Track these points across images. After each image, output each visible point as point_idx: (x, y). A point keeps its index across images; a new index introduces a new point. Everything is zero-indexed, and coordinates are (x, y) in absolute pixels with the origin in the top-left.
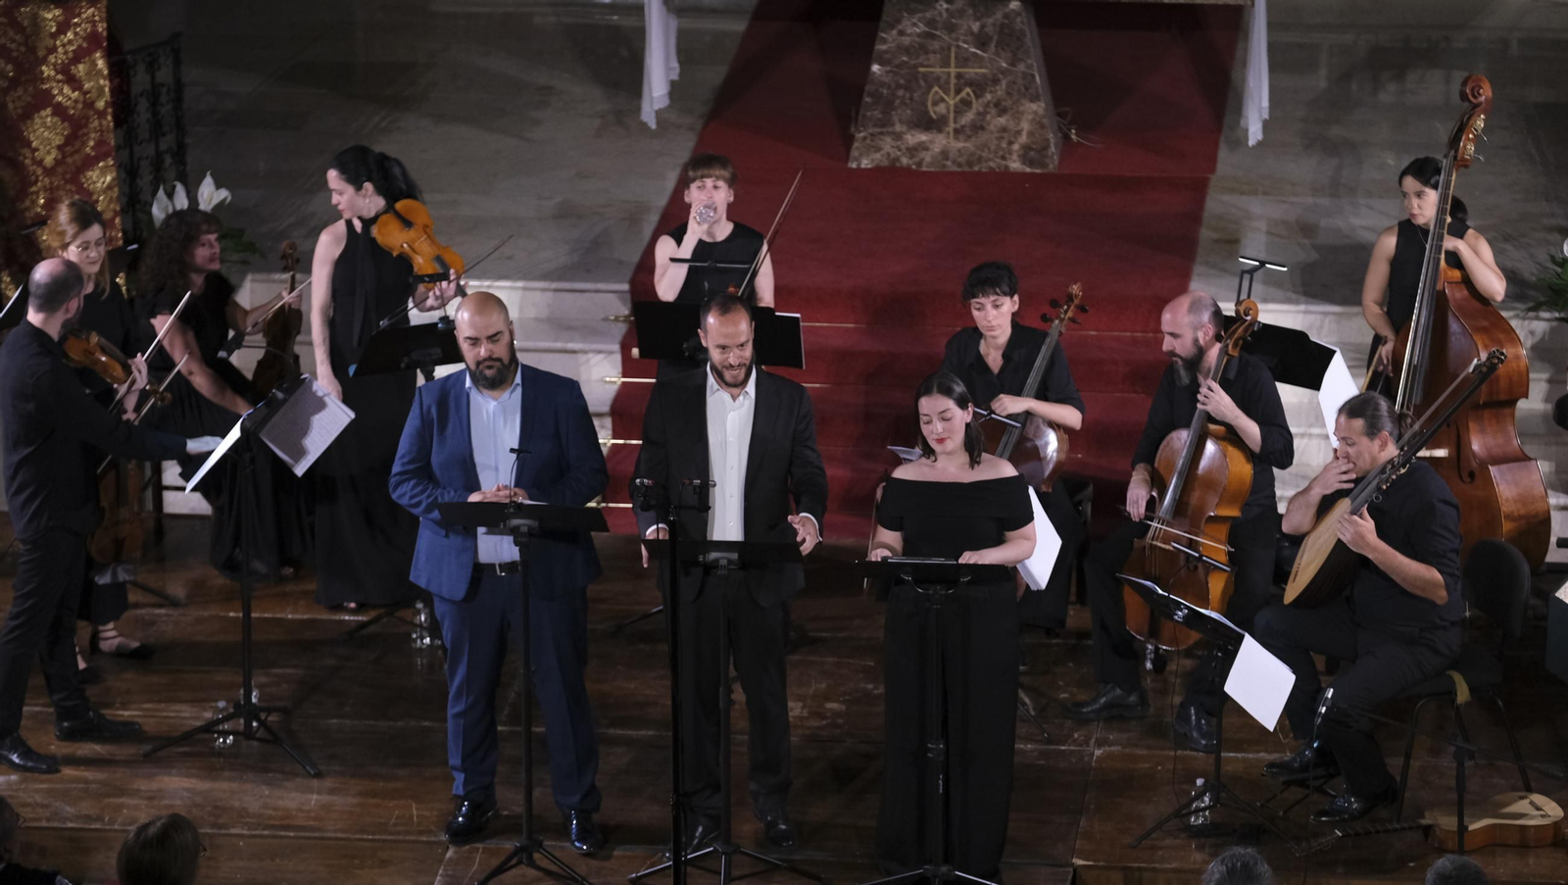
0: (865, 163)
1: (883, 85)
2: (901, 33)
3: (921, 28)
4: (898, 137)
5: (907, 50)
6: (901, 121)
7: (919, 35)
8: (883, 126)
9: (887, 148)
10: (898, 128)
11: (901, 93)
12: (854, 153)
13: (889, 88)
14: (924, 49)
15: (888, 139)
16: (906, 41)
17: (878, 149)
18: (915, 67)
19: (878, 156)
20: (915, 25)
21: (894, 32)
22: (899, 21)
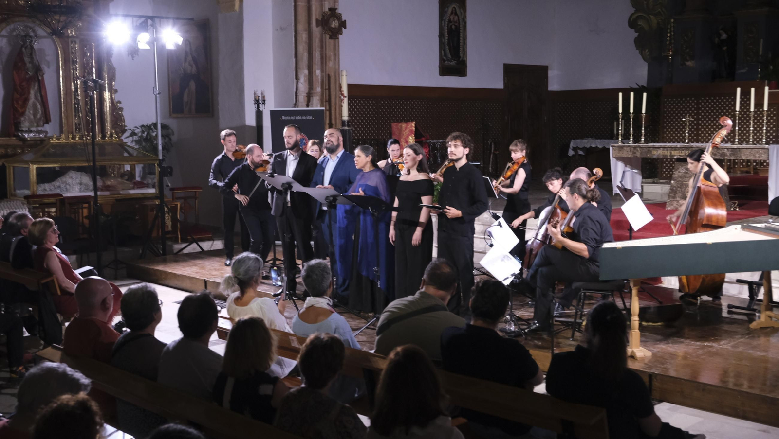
0: (669, 208)
1: (674, 187)
2: (679, 172)
3: (684, 171)
4: (678, 201)
5: (680, 177)
6: (679, 197)
7: (684, 173)
8: (674, 198)
9: (675, 205)
10: (678, 199)
11: (679, 189)
12: (667, 206)
13: (676, 188)
14: (685, 177)
15: (675, 202)
16: (680, 174)
17: (673, 205)
18: (682, 181)
19: (672, 207)
20: (683, 170)
21: (677, 172)
22: (678, 169)
